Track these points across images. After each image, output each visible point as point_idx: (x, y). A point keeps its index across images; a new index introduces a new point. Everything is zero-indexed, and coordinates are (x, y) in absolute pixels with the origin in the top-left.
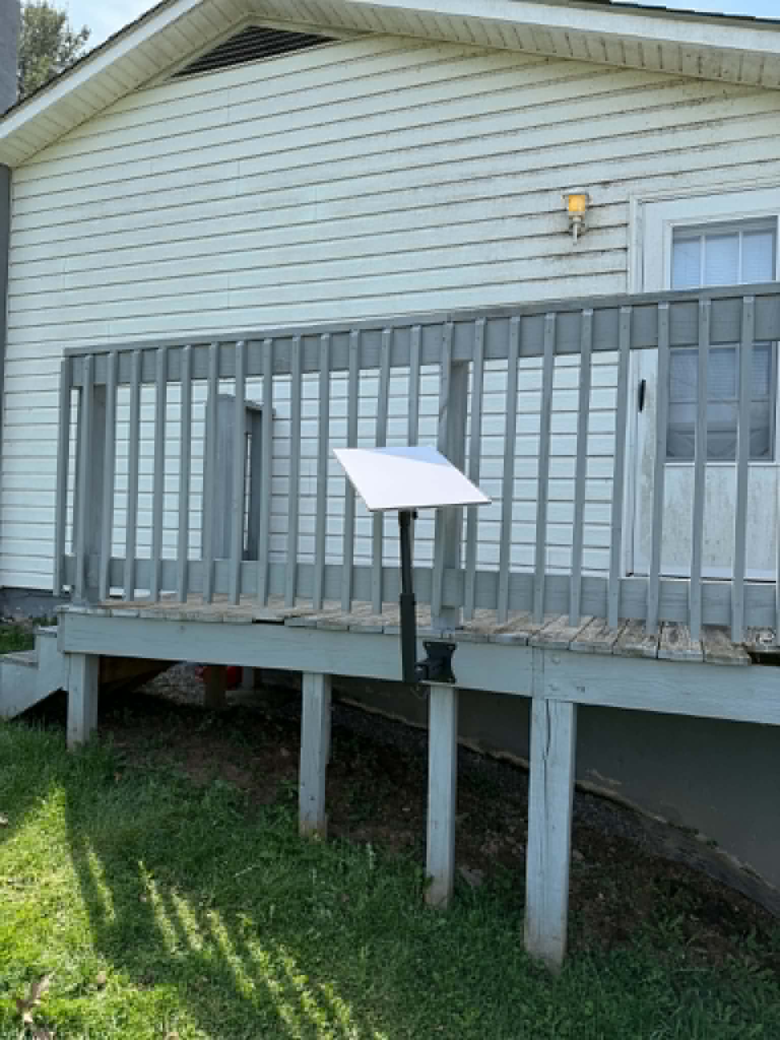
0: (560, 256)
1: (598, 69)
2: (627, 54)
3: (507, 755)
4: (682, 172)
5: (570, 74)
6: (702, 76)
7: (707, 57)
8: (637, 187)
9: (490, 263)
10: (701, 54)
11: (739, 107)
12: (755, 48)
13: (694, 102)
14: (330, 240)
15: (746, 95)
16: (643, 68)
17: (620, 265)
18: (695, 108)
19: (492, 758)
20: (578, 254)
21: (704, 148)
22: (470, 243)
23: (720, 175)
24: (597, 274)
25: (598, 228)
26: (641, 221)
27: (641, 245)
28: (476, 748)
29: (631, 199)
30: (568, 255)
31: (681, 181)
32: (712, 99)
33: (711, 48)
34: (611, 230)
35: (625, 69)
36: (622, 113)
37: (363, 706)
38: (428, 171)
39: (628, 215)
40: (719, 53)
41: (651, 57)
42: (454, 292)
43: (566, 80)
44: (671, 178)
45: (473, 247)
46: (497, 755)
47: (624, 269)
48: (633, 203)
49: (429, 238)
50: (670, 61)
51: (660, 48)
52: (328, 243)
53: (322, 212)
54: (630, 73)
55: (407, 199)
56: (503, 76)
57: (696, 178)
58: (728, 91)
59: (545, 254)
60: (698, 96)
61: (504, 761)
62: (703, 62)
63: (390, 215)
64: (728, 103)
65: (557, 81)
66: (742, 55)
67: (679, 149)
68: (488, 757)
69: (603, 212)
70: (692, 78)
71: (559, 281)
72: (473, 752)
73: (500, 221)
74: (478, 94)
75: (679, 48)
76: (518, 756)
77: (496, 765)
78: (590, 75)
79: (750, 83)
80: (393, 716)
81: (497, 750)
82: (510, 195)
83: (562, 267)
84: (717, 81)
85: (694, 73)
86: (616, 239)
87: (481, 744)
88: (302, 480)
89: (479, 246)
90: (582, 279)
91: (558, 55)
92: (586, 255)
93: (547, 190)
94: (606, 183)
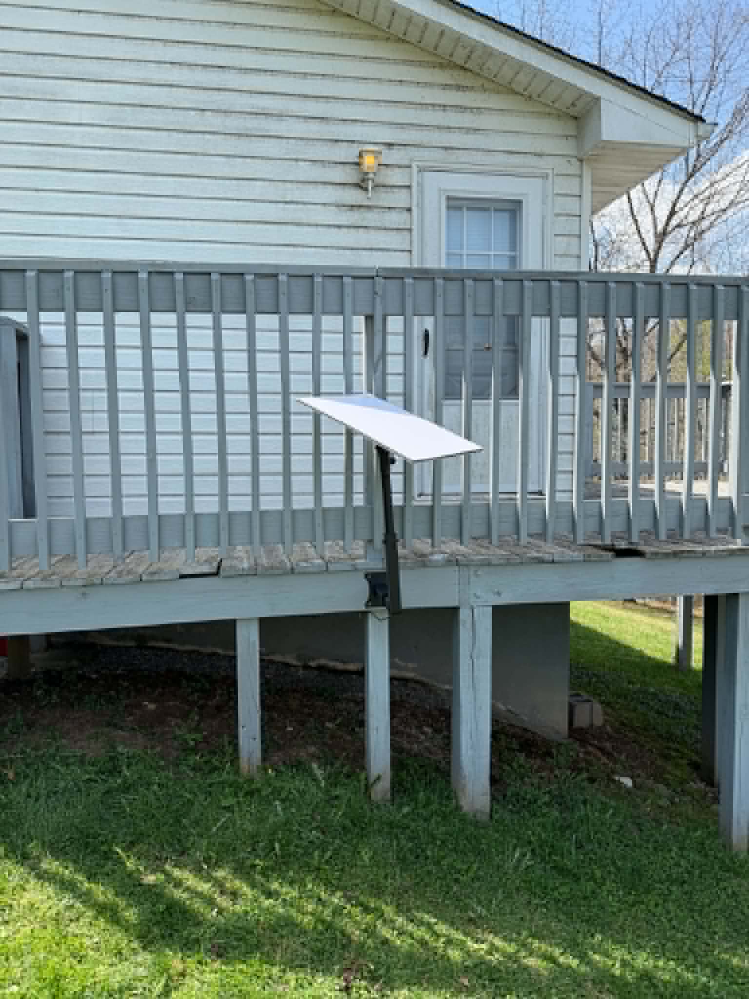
0: (352, 207)
1: (380, 34)
2: (410, 29)
3: (323, 662)
4: (451, 148)
5: (354, 32)
6: (467, 66)
7: (478, 52)
8: (417, 154)
9: (286, 202)
10: (473, 47)
11: (494, 101)
12: (518, 56)
13: (459, 88)
14: (101, 148)
15: (499, 92)
16: (418, 45)
17: (405, 223)
18: (460, 93)
19: (310, 668)
20: (368, 207)
21: (468, 130)
22: (264, 180)
23: (479, 157)
24: (385, 229)
25: (384, 186)
26: (420, 185)
27: (421, 207)
28: (294, 663)
29: (414, 165)
30: (360, 206)
31: (453, 156)
32: (472, 88)
33: (484, 46)
34: (396, 190)
35: (403, 41)
36: (401, 81)
37: (175, 646)
38: (216, 95)
39: (410, 178)
40: (489, 52)
41: (430, 39)
42: (250, 226)
43: (351, 36)
44: (442, 151)
45: (267, 183)
46: (313, 664)
47: (408, 227)
48: (415, 169)
49: (219, 166)
50: (446, 45)
51: (442, 33)
52: (98, 152)
53: (86, 114)
54: (406, 46)
55: (192, 120)
56: (290, 15)
57: (464, 157)
58: (486, 86)
59: (340, 202)
60: (463, 83)
61: (320, 668)
62: (473, 56)
63: (174, 134)
64: (485, 96)
65: (343, 35)
66: (506, 59)
67: (449, 128)
68: (306, 667)
69: (389, 171)
70: (458, 66)
71: (352, 231)
72: (295, 666)
73: (293, 163)
74: (264, 27)
75: (459, 38)
76: (332, 660)
77: (316, 673)
78: (372, 38)
79: (501, 82)
80: (209, 649)
81: (313, 659)
82: (302, 139)
83: (354, 218)
84: (478, 74)
85: (461, 62)
86: (399, 198)
87: (299, 658)
88: (84, 415)
89: (272, 183)
90: (372, 232)
91: (344, 10)
92: (376, 210)
93: (337, 141)
94: (390, 145)
